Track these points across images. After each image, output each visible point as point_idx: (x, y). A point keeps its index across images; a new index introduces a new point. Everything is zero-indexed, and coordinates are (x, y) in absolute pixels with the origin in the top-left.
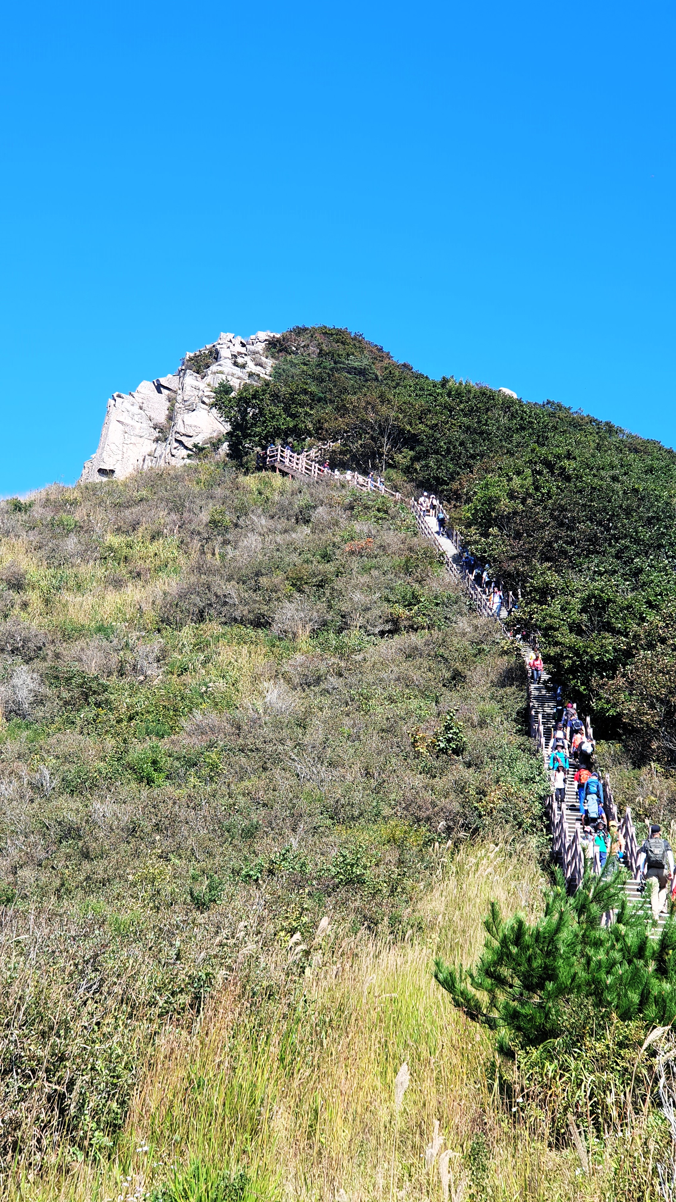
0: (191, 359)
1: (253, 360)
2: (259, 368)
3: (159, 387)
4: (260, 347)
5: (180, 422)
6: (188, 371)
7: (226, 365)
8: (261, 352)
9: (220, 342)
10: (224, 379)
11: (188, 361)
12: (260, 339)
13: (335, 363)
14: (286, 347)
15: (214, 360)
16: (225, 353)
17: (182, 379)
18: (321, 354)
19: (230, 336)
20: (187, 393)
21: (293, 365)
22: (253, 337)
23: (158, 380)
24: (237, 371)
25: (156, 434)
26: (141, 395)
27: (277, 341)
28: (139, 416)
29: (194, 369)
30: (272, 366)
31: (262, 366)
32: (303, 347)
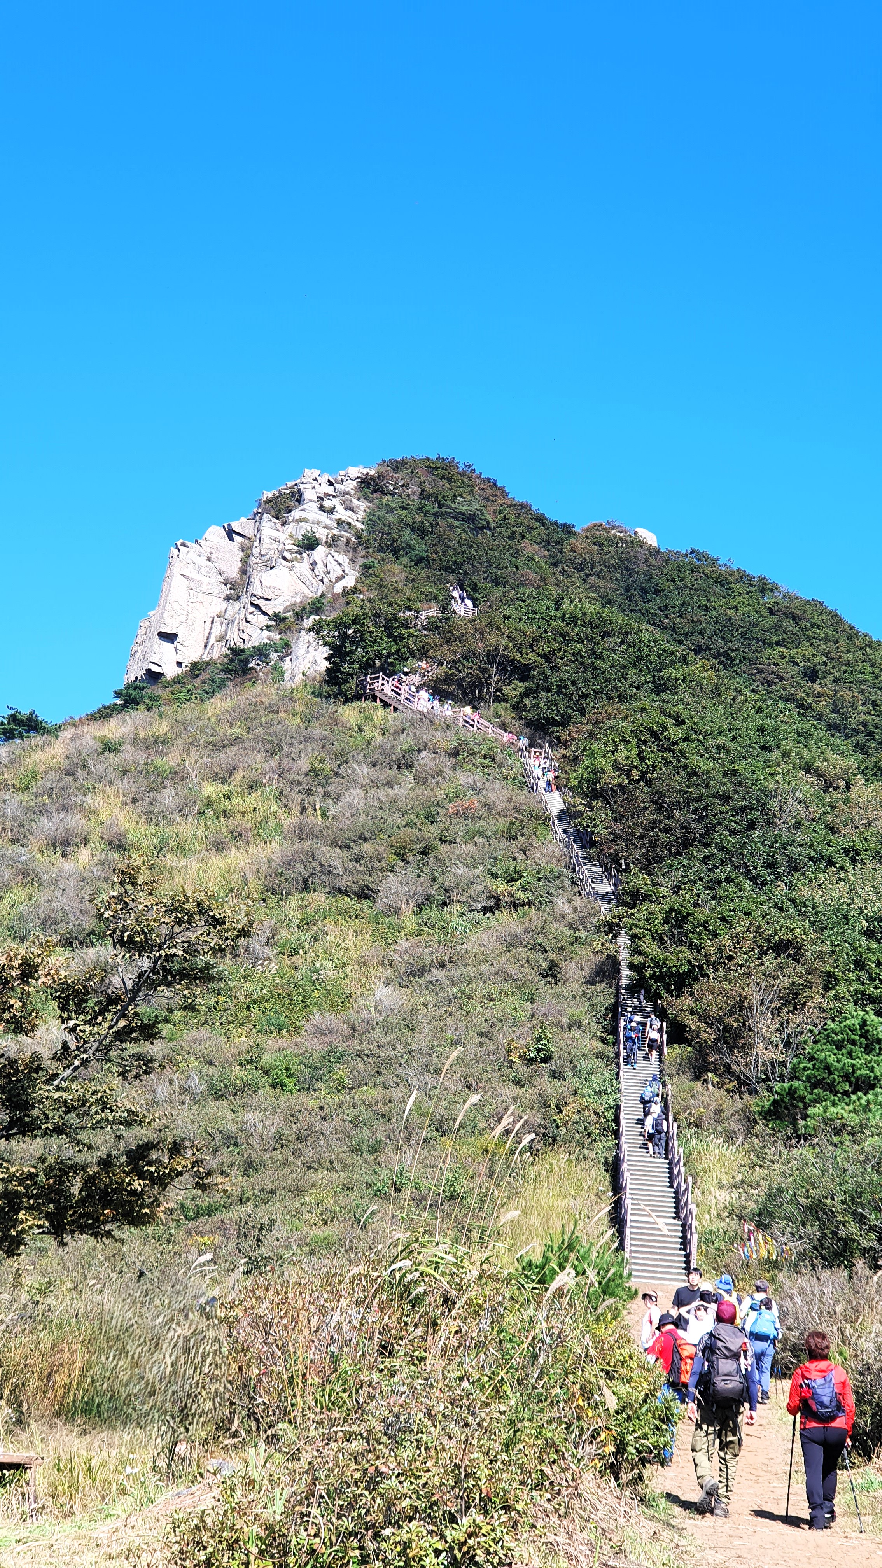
0: (268, 501)
1: (343, 503)
2: (350, 513)
3: (231, 534)
4: (350, 486)
5: (257, 583)
6: (265, 515)
7: (310, 511)
8: (353, 492)
9: (304, 480)
10: (309, 529)
11: (266, 502)
12: (351, 476)
13: (440, 506)
14: (381, 487)
15: (296, 503)
16: (309, 494)
17: (257, 523)
18: (423, 495)
19: (316, 473)
20: (265, 546)
21: (390, 510)
22: (342, 472)
23: (229, 525)
24: (323, 517)
25: (227, 591)
26: (209, 544)
27: (371, 479)
28: (207, 569)
29: (273, 513)
30: (365, 511)
31: (353, 511)
32: (403, 485)
